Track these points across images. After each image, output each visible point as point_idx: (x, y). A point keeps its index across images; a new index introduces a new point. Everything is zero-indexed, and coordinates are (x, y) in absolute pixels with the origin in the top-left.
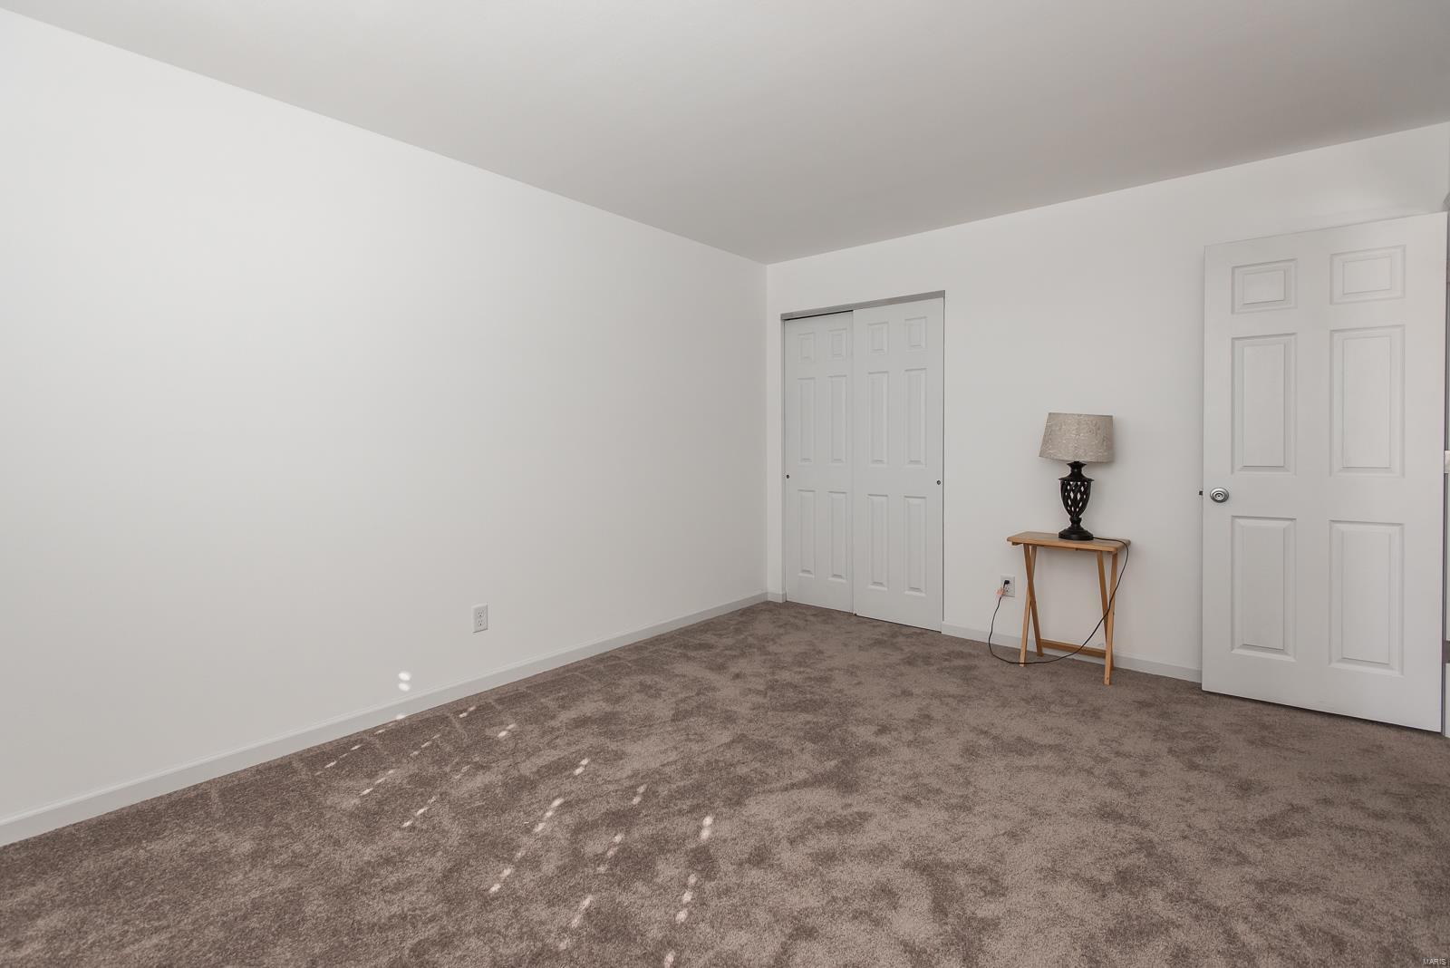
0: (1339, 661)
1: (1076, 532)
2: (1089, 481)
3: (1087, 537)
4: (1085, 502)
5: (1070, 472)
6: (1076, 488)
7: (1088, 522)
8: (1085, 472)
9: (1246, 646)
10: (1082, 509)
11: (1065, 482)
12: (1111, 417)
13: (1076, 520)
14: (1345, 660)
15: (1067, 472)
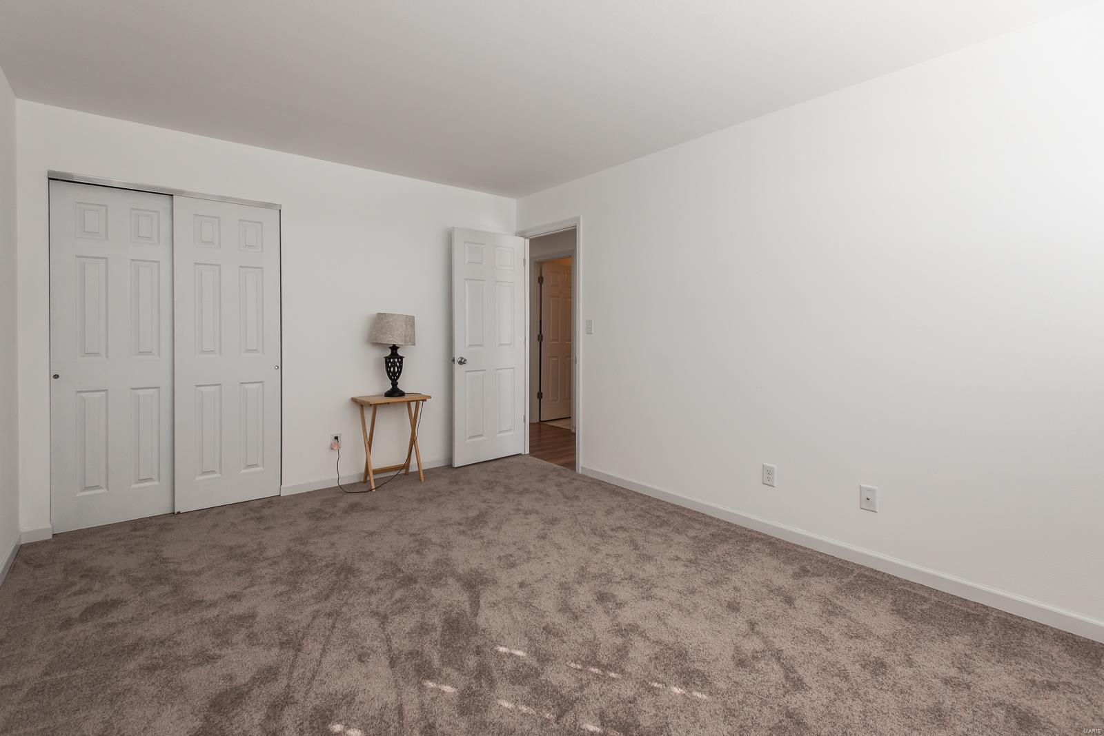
0: (499, 433)
1: (395, 392)
2: (402, 358)
3: (402, 394)
4: (400, 373)
5: (390, 353)
6: (393, 363)
7: (402, 385)
8: (400, 352)
9: (471, 437)
10: (398, 377)
11: (387, 360)
12: (414, 317)
13: (395, 384)
14: (500, 432)
15: (389, 353)
